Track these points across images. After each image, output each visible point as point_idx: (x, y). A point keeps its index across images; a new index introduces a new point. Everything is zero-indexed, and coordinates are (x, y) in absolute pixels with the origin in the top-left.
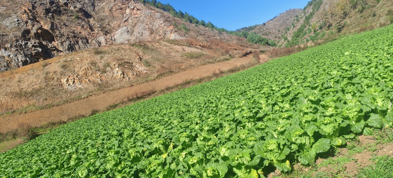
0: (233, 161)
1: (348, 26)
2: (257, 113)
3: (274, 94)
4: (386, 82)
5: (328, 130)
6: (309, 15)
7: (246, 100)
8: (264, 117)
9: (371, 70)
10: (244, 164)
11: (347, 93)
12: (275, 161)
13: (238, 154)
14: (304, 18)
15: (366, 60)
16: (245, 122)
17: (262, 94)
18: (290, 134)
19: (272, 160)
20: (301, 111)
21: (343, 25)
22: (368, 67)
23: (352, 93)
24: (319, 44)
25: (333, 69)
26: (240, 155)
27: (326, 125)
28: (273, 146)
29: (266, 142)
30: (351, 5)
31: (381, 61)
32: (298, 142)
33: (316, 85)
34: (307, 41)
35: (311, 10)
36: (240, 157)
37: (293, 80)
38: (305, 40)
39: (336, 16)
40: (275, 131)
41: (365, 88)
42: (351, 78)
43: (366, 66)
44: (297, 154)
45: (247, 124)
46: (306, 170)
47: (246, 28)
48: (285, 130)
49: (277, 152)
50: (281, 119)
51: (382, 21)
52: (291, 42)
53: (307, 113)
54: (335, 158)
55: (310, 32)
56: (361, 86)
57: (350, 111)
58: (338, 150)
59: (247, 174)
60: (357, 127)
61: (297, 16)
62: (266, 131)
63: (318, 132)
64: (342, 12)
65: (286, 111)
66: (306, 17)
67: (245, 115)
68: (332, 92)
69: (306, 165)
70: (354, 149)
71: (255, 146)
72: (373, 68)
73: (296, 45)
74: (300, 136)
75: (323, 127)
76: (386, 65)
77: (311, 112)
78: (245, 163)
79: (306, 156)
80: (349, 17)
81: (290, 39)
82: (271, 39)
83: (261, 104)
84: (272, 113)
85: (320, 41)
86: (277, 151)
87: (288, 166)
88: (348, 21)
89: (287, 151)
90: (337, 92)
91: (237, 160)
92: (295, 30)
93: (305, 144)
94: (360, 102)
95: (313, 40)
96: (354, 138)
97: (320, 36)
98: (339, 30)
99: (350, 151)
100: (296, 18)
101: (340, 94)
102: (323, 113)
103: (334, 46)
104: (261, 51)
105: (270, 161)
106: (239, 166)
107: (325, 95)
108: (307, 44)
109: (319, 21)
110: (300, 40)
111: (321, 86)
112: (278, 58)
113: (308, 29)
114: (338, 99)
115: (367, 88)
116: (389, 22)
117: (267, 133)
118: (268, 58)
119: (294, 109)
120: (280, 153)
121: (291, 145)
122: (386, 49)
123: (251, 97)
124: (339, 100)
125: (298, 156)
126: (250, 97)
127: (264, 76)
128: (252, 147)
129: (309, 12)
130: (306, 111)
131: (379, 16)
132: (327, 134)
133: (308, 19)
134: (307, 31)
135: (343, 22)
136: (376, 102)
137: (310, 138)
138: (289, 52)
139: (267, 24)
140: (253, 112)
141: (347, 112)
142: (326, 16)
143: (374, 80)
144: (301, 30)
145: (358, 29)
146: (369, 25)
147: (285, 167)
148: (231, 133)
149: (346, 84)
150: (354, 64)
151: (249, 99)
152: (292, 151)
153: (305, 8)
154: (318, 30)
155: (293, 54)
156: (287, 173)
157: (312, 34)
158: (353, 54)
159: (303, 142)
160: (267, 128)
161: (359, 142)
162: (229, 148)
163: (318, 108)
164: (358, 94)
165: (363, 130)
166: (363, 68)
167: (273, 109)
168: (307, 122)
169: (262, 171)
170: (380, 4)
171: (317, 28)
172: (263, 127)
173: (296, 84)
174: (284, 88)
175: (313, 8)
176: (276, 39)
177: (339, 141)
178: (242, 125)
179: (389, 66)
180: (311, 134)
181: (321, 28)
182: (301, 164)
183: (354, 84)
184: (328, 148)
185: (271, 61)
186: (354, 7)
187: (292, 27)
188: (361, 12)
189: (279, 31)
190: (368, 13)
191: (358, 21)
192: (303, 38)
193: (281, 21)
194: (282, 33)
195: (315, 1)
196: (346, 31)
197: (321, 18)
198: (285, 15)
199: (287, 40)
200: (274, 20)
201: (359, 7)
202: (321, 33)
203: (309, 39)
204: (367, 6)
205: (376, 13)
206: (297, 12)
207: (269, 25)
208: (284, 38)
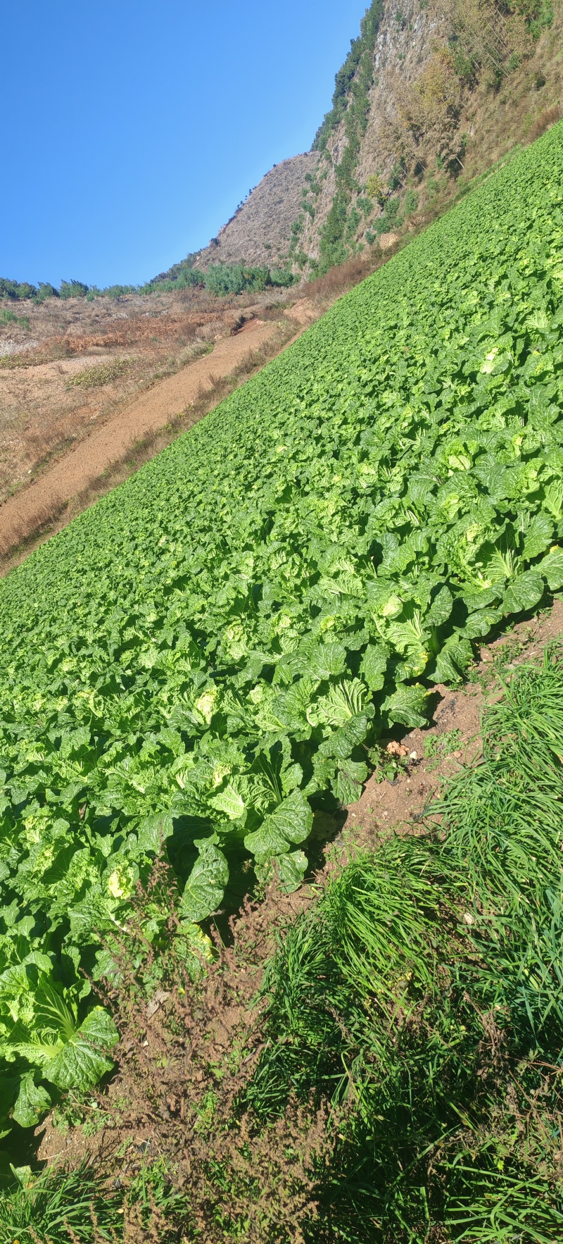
1: (475, 146)
6: (344, 160)
14: (332, 174)
21: (458, 149)
30: (456, 79)
34: (372, 239)
35: (345, 142)
38: (364, 241)
39: (429, 127)
47: (163, 276)
52: (323, 264)
55: (369, 209)
61: (309, 177)
64: (444, 110)
66: (338, 170)
73: (341, 267)
80: (468, 120)
81: (314, 255)
85: (409, 227)
88: (468, 131)
92: (322, 221)
95: (388, 230)
97: (402, 210)
98: (454, 168)
100: (307, 186)
109: (384, 165)
110: (347, 247)
113: (360, 203)
129: (341, 149)
133: (345, 172)
134: (360, 212)
135: (457, 139)
139: (222, 239)
142: (399, 142)
144: (338, 217)
145: (509, 143)
154: (389, 194)
157: (378, 214)
170: (542, 42)
171: (386, 190)
175: (349, 133)
181: (396, 185)
186: (470, 81)
187: (308, 215)
188: (496, 87)
189: (268, 247)
190: (519, 83)
191: (497, 121)
192: (355, 238)
193: (262, 215)
194: (279, 249)
195: (345, 109)
196: (476, 162)
197: (386, 153)
198: (267, 188)
199: (308, 264)
200: (239, 218)
201: (486, 76)
202: (404, 200)
203: (375, 232)
204: (507, 64)
205: (544, 72)
206: (299, 166)
207: (229, 240)
208: (297, 260)
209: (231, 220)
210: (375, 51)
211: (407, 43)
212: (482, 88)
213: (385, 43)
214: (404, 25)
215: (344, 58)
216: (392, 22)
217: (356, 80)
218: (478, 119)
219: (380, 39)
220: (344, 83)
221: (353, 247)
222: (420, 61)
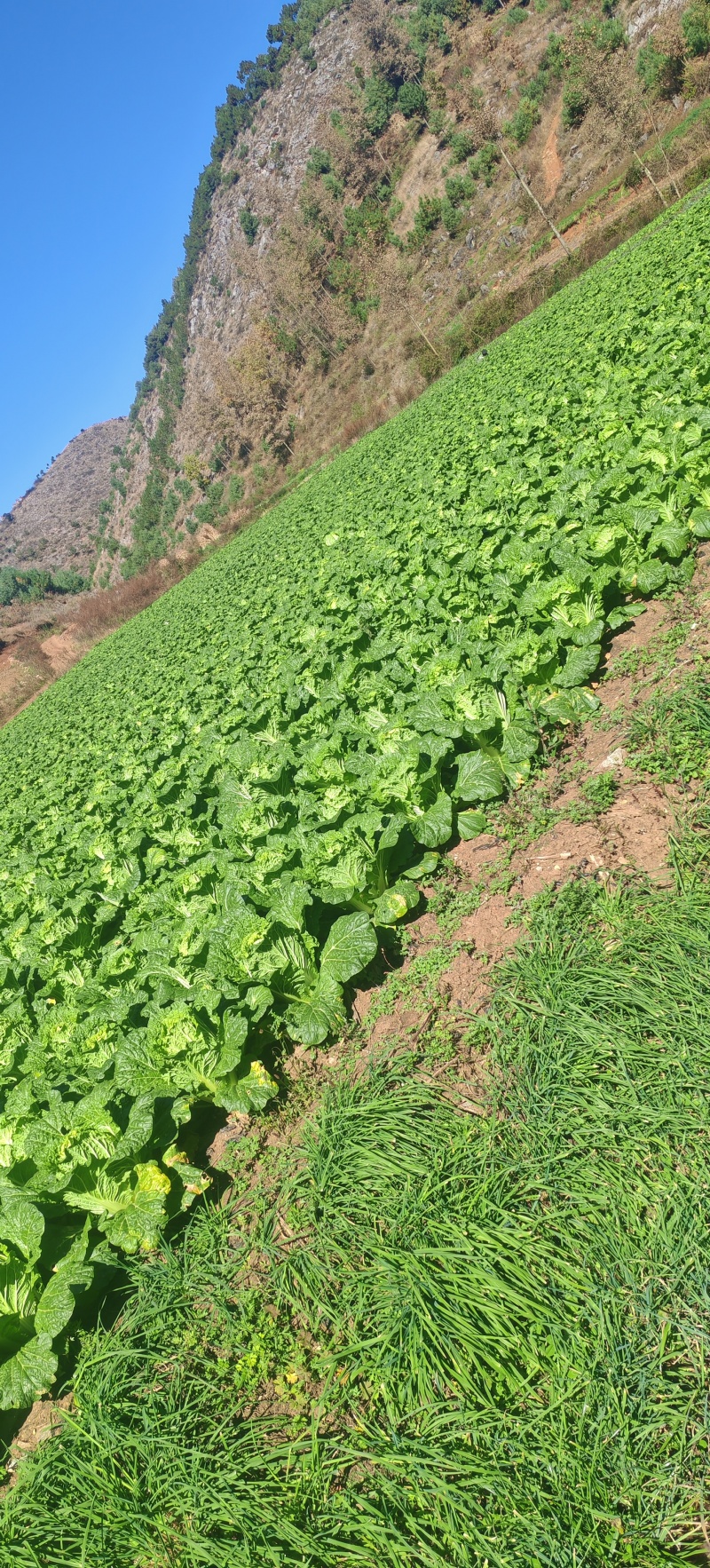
0: (54, 1168)
1: (304, 431)
2: (89, 910)
3: (130, 800)
4: (466, 620)
5: (346, 878)
6: (158, 434)
7: (38, 866)
8: (120, 915)
9: (415, 586)
10: (97, 1163)
11: (366, 708)
12: (213, 1086)
13: (65, 1131)
14: (146, 451)
15: (392, 552)
16: (55, 974)
17: (92, 813)
18: (228, 954)
19: (203, 1087)
20: (239, 840)
21: (286, 433)
22: (404, 577)
23: (381, 704)
24: (236, 528)
25: (300, 622)
26: (74, 1134)
27: (334, 863)
28: (181, 1034)
29: (151, 1027)
30: (282, 356)
31: (433, 545)
32: (267, 970)
33: (261, 711)
34: (193, 529)
35: (158, 414)
36: (76, 1142)
37: (184, 715)
38: (183, 529)
39: (250, 407)
40: (172, 963)
41: (416, 666)
42: (362, 645)
43: (397, 574)
44: (278, 1020)
45: (65, 977)
46: (332, 1060)
48: (206, 947)
49: (204, 1052)
50: (183, 902)
51: (400, 383)
52: (136, 553)
53: (260, 842)
54: (407, 970)
55: (189, 493)
56: (402, 665)
57: (392, 778)
58: (406, 934)
59: (127, 1192)
60: (433, 823)
61: (117, 451)
62: (141, 977)
63: (317, 900)
64: (266, 389)
65: (193, 859)
66: (152, 444)
67: (49, 941)
68: (321, 720)
69: (323, 1044)
70: (451, 906)
71: (119, 1062)
72: (419, 579)
73: (158, 558)
74: (264, 947)
75: (326, 874)
76: (452, 554)
77: (273, 832)
78: (104, 1153)
79: (309, 1008)
80: (295, 400)
81: (126, 542)
82: (59, 566)
83: (96, 861)
84: (144, 892)
85: (234, 516)
86: (204, 1046)
87: (262, 1080)
88: (295, 413)
89: (236, 1029)
90: (335, 713)
91: (69, 1158)
92: (134, 502)
93: (290, 970)
94: (412, 727)
95: (210, 520)
96: (440, 866)
97: (227, 497)
98: (283, 454)
99: (442, 919)
100: (116, 459)
101: (346, 721)
102: (315, 817)
103: (287, 522)
104: (40, 627)
105: (191, 1099)
106: (83, 1180)
107: (303, 742)
108: (195, 542)
109: (203, 444)
110: (165, 534)
111: (276, 709)
112: (115, 632)
113: (179, 485)
114: (344, 744)
115: (420, 663)
116: (422, 380)
117: (146, 987)
118: (77, 644)
119: (215, 840)
120: (218, 1048)
121: (243, 995)
122: (438, 490)
123: (53, 844)
124: (349, 744)
125: (283, 1027)
126: (49, 846)
127: (87, 725)
128: (110, 1074)
129: (155, 421)
130: (257, 832)
131: (386, 369)
132: (349, 897)
133: (160, 448)
134: (178, 495)
135: (284, 421)
136: (459, 711)
137: (300, 939)
138: (146, 593)
139: (18, 514)
140: (76, 911)
141: (384, 784)
142: (219, 420)
143: (431, 626)
144: (153, 498)
145: (339, 432)
146: (366, 408)
147: (253, 1091)
148: (13, 1043)
149: (354, 675)
150: (360, 579)
151: (49, 854)
152: (256, 1019)
153: (135, 412)
154: (211, 477)
155: (162, 599)
156: (272, 1107)
157: (199, 499)
158: (350, 535)
159: (282, 962)
160: (144, 960)
161: (457, 873)
162: (23, 1121)
163: (294, 802)
164: (399, 701)
165: (454, 825)
166: (389, 587)
167: (142, 866)
168: (269, 878)
169: (179, 1149)
170: (370, 325)
171: (207, 472)
172: (128, 964)
173: (197, 729)
174: (162, 758)
175: (163, 404)
176: (78, 561)
177: (395, 902)
178: (46, 990)
179: (459, 556)
180: (295, 922)
181: (219, 467)
182: (303, 1047)
183: (376, 666)
184: (371, 946)
185: (92, 651)
186: (297, 359)
187: (118, 494)
188: (325, 369)
189: (76, 525)
190: (348, 368)
191: (327, 407)
192: (174, 525)
193: (67, 487)
194: (89, 528)
195: (159, 376)
196: (306, 450)
197: (205, 432)
198: (74, 456)
199: (119, 552)
200: (39, 490)
201: (313, 357)
202: (228, 484)
203: (196, 520)
204: (334, 345)
205: (372, 359)
206: (112, 431)
207: (26, 515)
208: (106, 546)
209: (29, 492)
210: (190, 316)
211: (225, 310)
212: (309, 368)
213: (200, 308)
214: (221, 290)
215: (157, 320)
216: (208, 286)
217: (170, 344)
218: (307, 400)
219: (195, 303)
220: (155, 348)
221: (172, 536)
222: (240, 330)
